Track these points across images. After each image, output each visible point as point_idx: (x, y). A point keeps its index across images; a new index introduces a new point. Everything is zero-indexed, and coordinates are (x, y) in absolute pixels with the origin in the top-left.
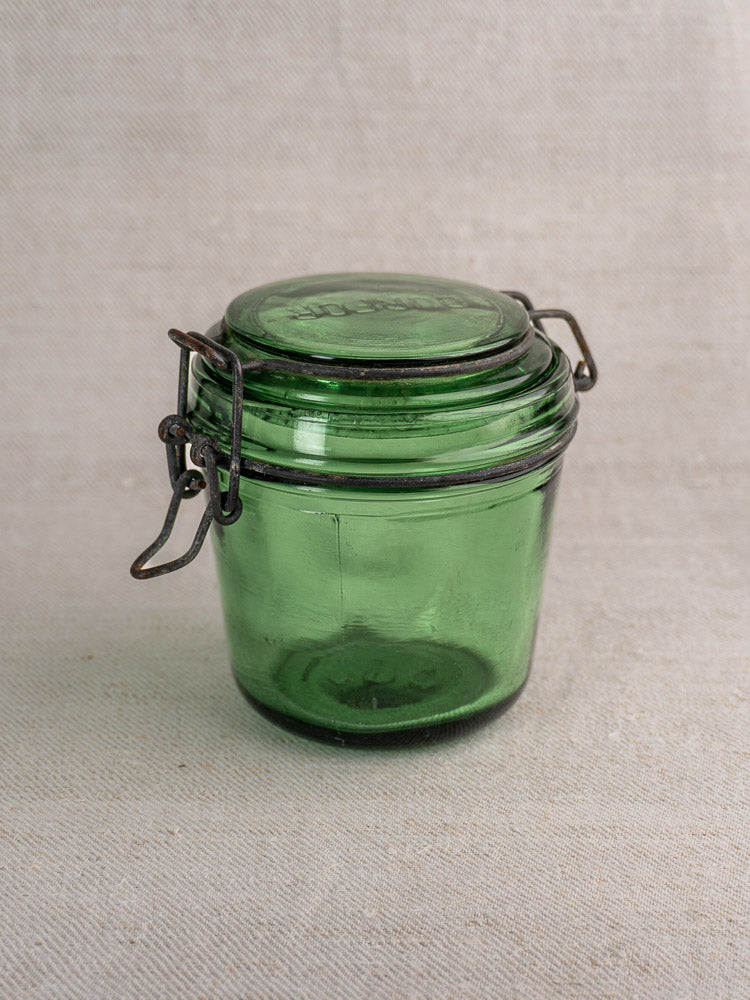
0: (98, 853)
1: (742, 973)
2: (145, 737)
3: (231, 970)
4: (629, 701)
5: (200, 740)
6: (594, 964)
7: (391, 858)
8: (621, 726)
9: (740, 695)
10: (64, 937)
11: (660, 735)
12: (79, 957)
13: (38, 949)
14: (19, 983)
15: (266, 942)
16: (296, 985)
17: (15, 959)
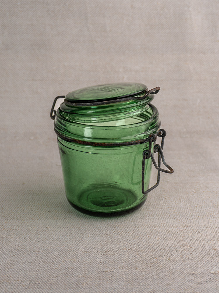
0: (28, 233)
1: (194, 261)
2: (39, 204)
3: (63, 261)
4: (165, 193)
5: (54, 205)
6: (156, 259)
7: (104, 234)
8: (164, 200)
9: (195, 192)
10: (20, 254)
11: (174, 202)
12: (24, 259)
13: (14, 257)
14: (9, 265)
15: (72, 255)
16: (80, 265)
17: (8, 259)
